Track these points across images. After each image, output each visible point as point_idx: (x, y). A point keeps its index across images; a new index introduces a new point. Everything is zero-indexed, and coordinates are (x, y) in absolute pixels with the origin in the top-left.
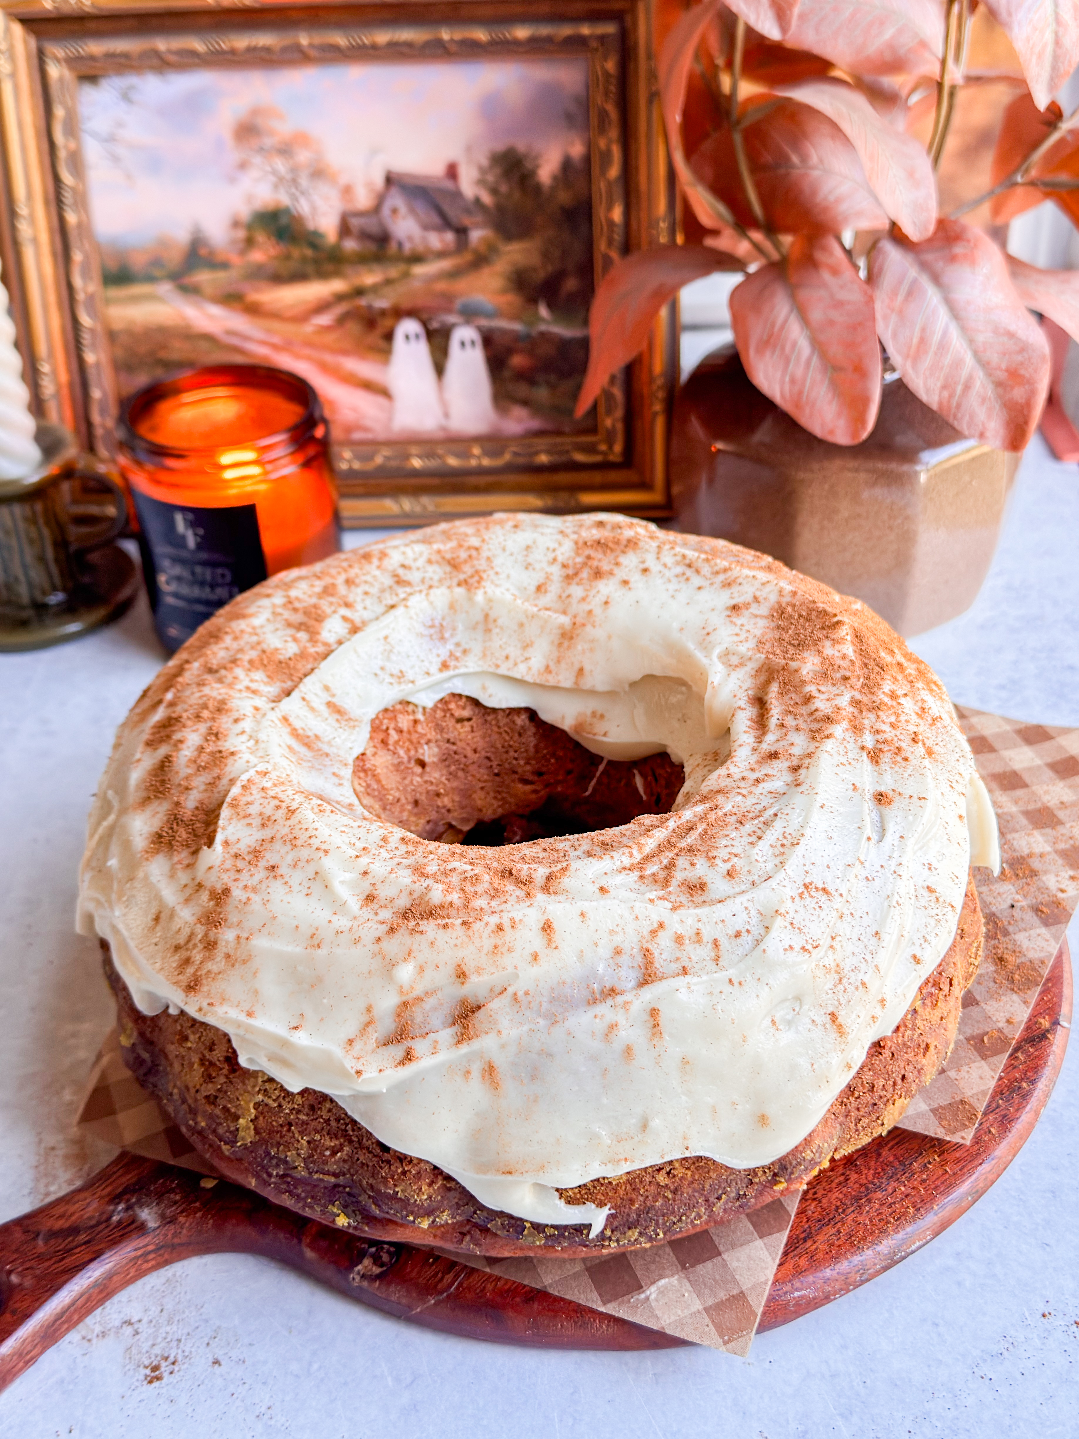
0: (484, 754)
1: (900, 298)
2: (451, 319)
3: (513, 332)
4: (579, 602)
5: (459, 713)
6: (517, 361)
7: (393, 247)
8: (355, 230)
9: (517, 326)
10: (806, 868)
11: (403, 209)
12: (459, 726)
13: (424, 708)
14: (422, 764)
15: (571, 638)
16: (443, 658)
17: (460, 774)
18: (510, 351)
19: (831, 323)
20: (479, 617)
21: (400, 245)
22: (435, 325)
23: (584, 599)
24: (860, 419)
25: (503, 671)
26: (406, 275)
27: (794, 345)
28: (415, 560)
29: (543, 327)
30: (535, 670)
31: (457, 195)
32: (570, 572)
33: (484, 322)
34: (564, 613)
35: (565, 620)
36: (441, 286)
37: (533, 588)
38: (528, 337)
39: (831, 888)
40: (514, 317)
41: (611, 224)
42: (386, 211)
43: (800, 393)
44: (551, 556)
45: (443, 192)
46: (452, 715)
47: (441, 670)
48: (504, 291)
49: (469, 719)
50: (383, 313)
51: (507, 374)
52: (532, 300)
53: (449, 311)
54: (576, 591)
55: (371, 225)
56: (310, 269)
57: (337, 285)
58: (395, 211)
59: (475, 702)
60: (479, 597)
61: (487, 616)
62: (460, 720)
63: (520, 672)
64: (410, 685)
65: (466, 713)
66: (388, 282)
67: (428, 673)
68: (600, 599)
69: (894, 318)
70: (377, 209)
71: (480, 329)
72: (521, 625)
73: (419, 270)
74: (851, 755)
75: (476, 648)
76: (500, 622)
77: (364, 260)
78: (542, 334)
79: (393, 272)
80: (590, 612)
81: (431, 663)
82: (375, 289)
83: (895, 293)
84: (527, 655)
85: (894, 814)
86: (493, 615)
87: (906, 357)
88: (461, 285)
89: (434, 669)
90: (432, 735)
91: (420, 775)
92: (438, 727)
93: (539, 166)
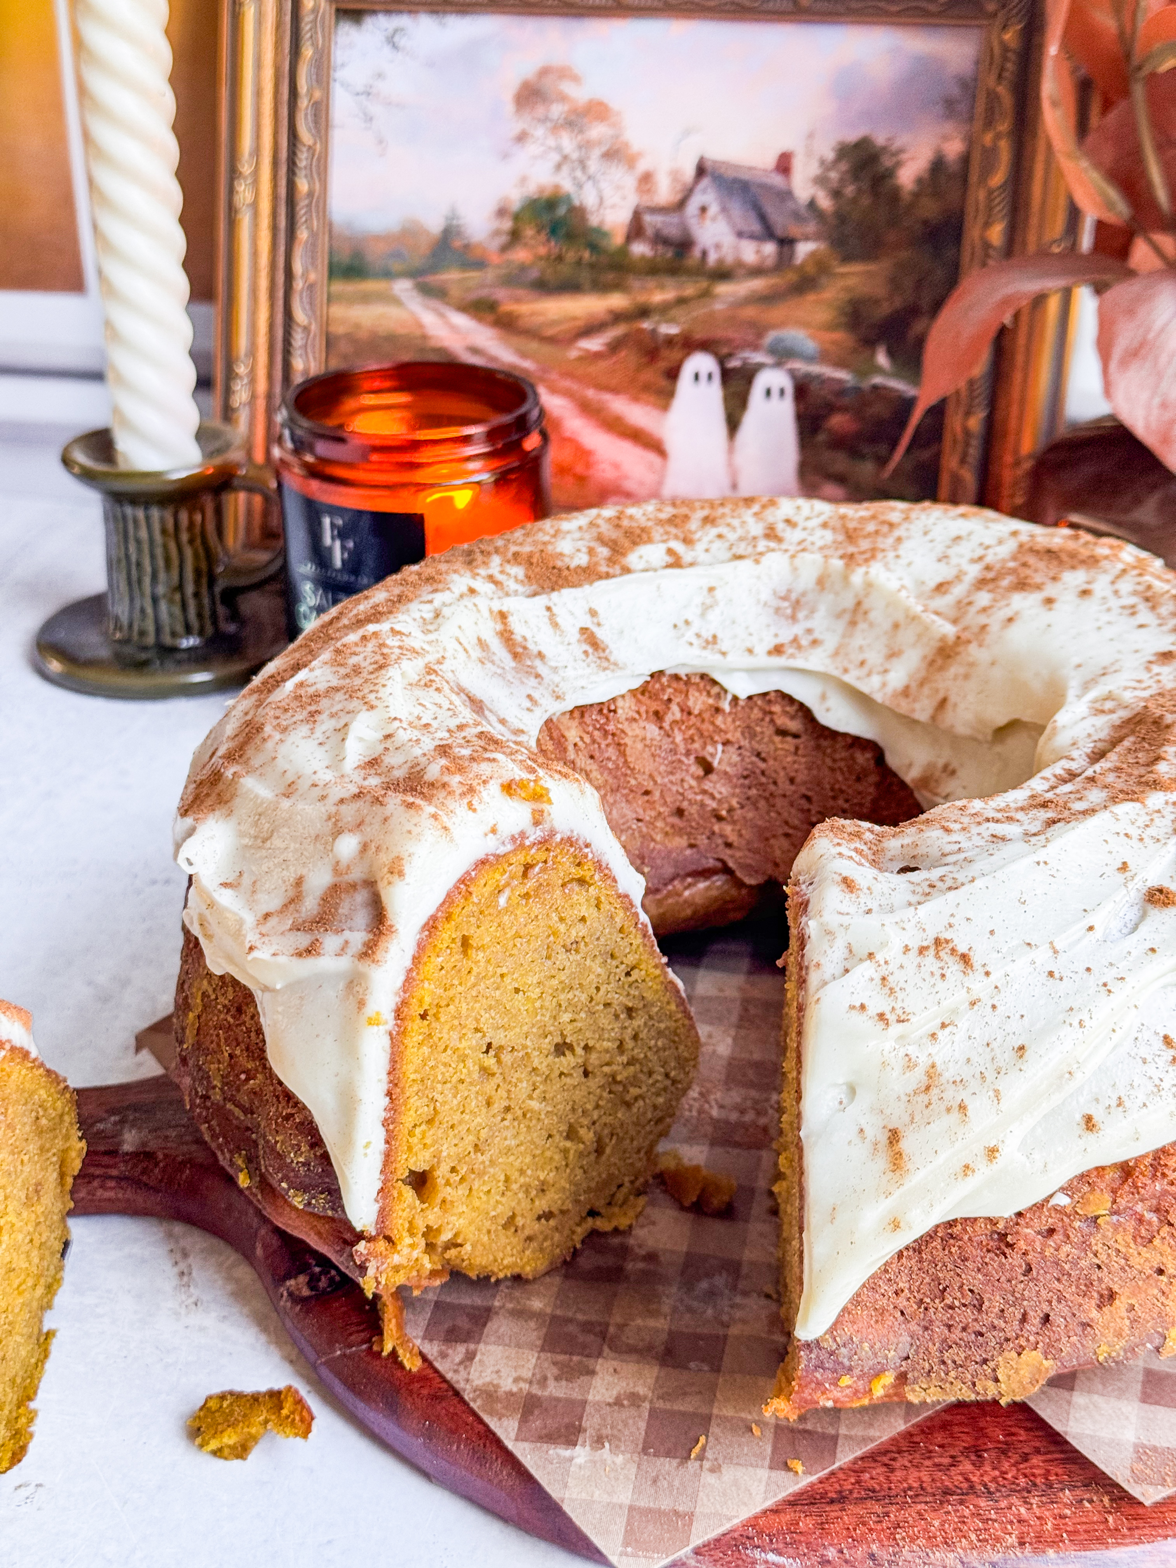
0: (803, 790)
4: (979, 612)
5: (783, 721)
12: (777, 739)
13: (735, 699)
14: (708, 769)
15: (949, 657)
16: (779, 641)
17: (762, 804)
20: (848, 602)
23: (984, 610)
25: (851, 680)
28: (808, 519)
30: (889, 689)
32: (990, 575)
34: (955, 621)
35: (949, 630)
37: (932, 584)
44: (980, 552)
46: (772, 721)
47: (771, 654)
49: (796, 736)
54: (983, 598)
59: (805, 712)
60: (857, 577)
61: (859, 604)
62: (782, 732)
63: (870, 686)
64: (719, 656)
65: (794, 725)
67: (751, 652)
68: (1007, 612)
72: (896, 626)
75: (831, 641)
76: (872, 615)
80: (984, 627)
81: (759, 639)
84: (888, 666)
86: (866, 605)
89: (761, 649)
90: (735, 736)
91: (698, 779)
92: (749, 731)
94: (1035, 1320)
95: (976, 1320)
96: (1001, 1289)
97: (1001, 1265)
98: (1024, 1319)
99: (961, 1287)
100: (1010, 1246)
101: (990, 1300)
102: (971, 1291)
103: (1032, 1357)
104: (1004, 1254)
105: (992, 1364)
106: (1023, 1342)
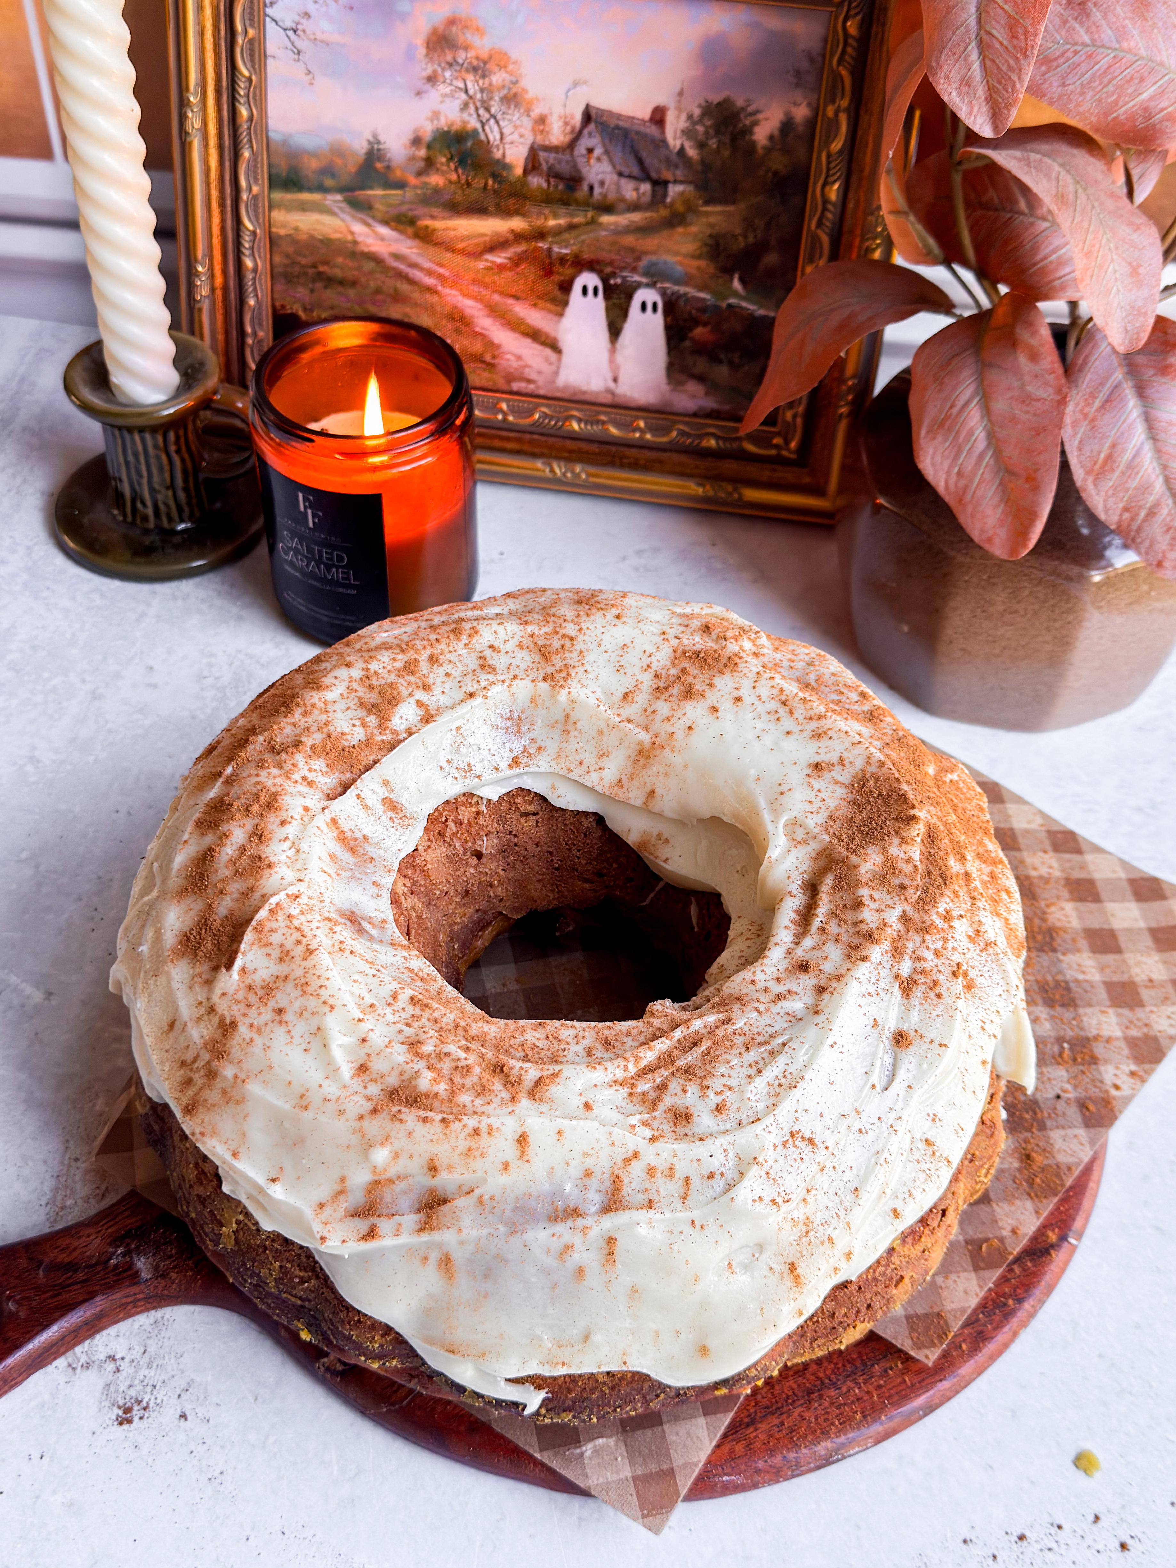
0: (545, 848)
1: (1097, 403)
2: (636, 278)
4: (663, 720)
5: (525, 808)
6: (701, 333)
7: (582, 191)
8: (544, 167)
9: (705, 296)
10: (797, 1115)
11: (599, 151)
12: (523, 820)
13: (489, 801)
14: (479, 855)
15: (648, 757)
16: (515, 753)
17: (518, 865)
18: (693, 321)
19: (1014, 420)
20: (560, 716)
21: (591, 189)
22: (616, 283)
23: (668, 719)
24: (1022, 534)
25: (574, 776)
26: (593, 223)
27: (971, 433)
29: (734, 301)
30: (606, 782)
31: (660, 143)
32: (661, 684)
33: (670, 286)
34: (646, 729)
35: (645, 737)
36: (630, 240)
37: (620, 695)
38: (716, 309)
39: (818, 1140)
40: (702, 284)
41: (826, 201)
42: (580, 149)
43: (966, 488)
44: (646, 661)
45: (645, 138)
46: (518, 808)
47: (510, 767)
48: (697, 256)
49: (535, 814)
50: (562, 260)
51: (686, 345)
52: (727, 271)
53: (632, 267)
54: (663, 708)
55: (562, 163)
56: (490, 202)
57: (517, 224)
58: (590, 151)
59: (543, 800)
60: (563, 696)
61: (567, 717)
62: (525, 814)
63: (592, 779)
64: (476, 780)
65: (532, 808)
66: (571, 227)
67: (497, 769)
68: (685, 722)
69: (1084, 427)
70: (572, 145)
71: (663, 293)
72: (601, 732)
73: (608, 220)
74: (881, 984)
75: (552, 747)
76: (580, 725)
77: (548, 200)
78: (732, 308)
79: (579, 218)
80: (672, 734)
81: (502, 757)
82: (558, 232)
83: (1093, 396)
84: (601, 764)
85: (909, 1059)
86: (574, 716)
87: (1088, 473)
88: (650, 243)
89: (504, 764)
90: (494, 827)
91: (476, 867)
92: (502, 820)
93: (756, 123)
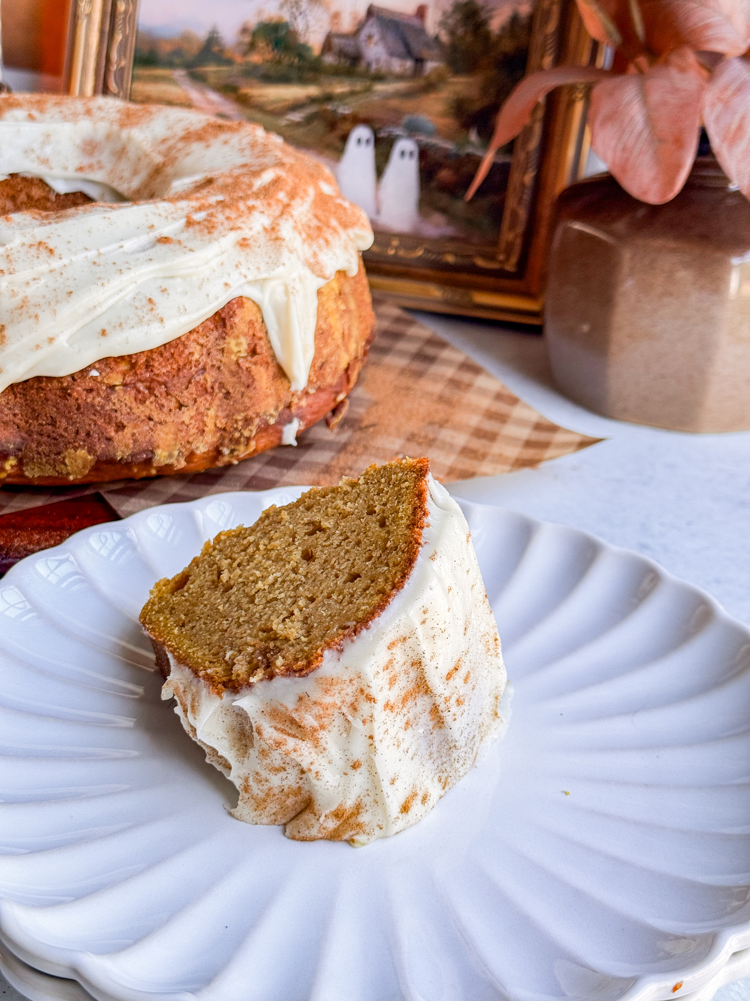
2: (398, 131)
3: (446, 150)
6: (445, 174)
7: (362, 66)
8: (336, 49)
9: (449, 146)
11: (376, 37)
18: (439, 165)
21: (369, 65)
22: (382, 135)
26: (368, 90)
29: (469, 150)
31: (421, 31)
33: (424, 139)
36: (394, 103)
38: (457, 156)
40: (448, 137)
42: (363, 35)
45: (411, 27)
48: (443, 115)
50: (344, 118)
51: (434, 184)
52: (466, 126)
53: (396, 124)
55: (349, 46)
56: (295, 74)
57: (313, 90)
58: (370, 37)
66: (353, 93)
70: (356, 33)
71: (419, 144)
73: (379, 87)
77: (338, 73)
78: (468, 155)
79: (359, 86)
82: (342, 97)
88: (410, 105)
93: (491, 18)
94: (83, 435)
95: (53, 432)
96: (66, 417)
97: (65, 405)
98: (77, 432)
99: (46, 415)
100: (70, 395)
101: (60, 422)
102: (51, 417)
103: (82, 452)
104: (67, 400)
105: (62, 455)
106: (77, 444)
